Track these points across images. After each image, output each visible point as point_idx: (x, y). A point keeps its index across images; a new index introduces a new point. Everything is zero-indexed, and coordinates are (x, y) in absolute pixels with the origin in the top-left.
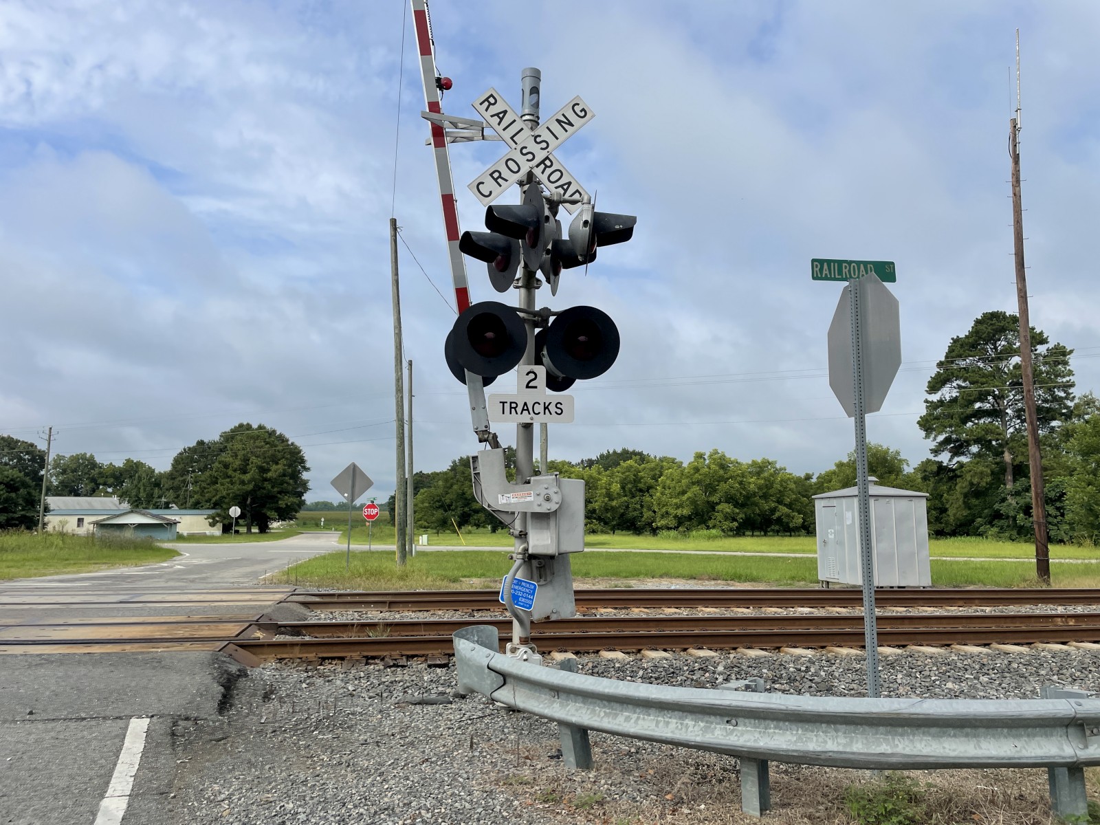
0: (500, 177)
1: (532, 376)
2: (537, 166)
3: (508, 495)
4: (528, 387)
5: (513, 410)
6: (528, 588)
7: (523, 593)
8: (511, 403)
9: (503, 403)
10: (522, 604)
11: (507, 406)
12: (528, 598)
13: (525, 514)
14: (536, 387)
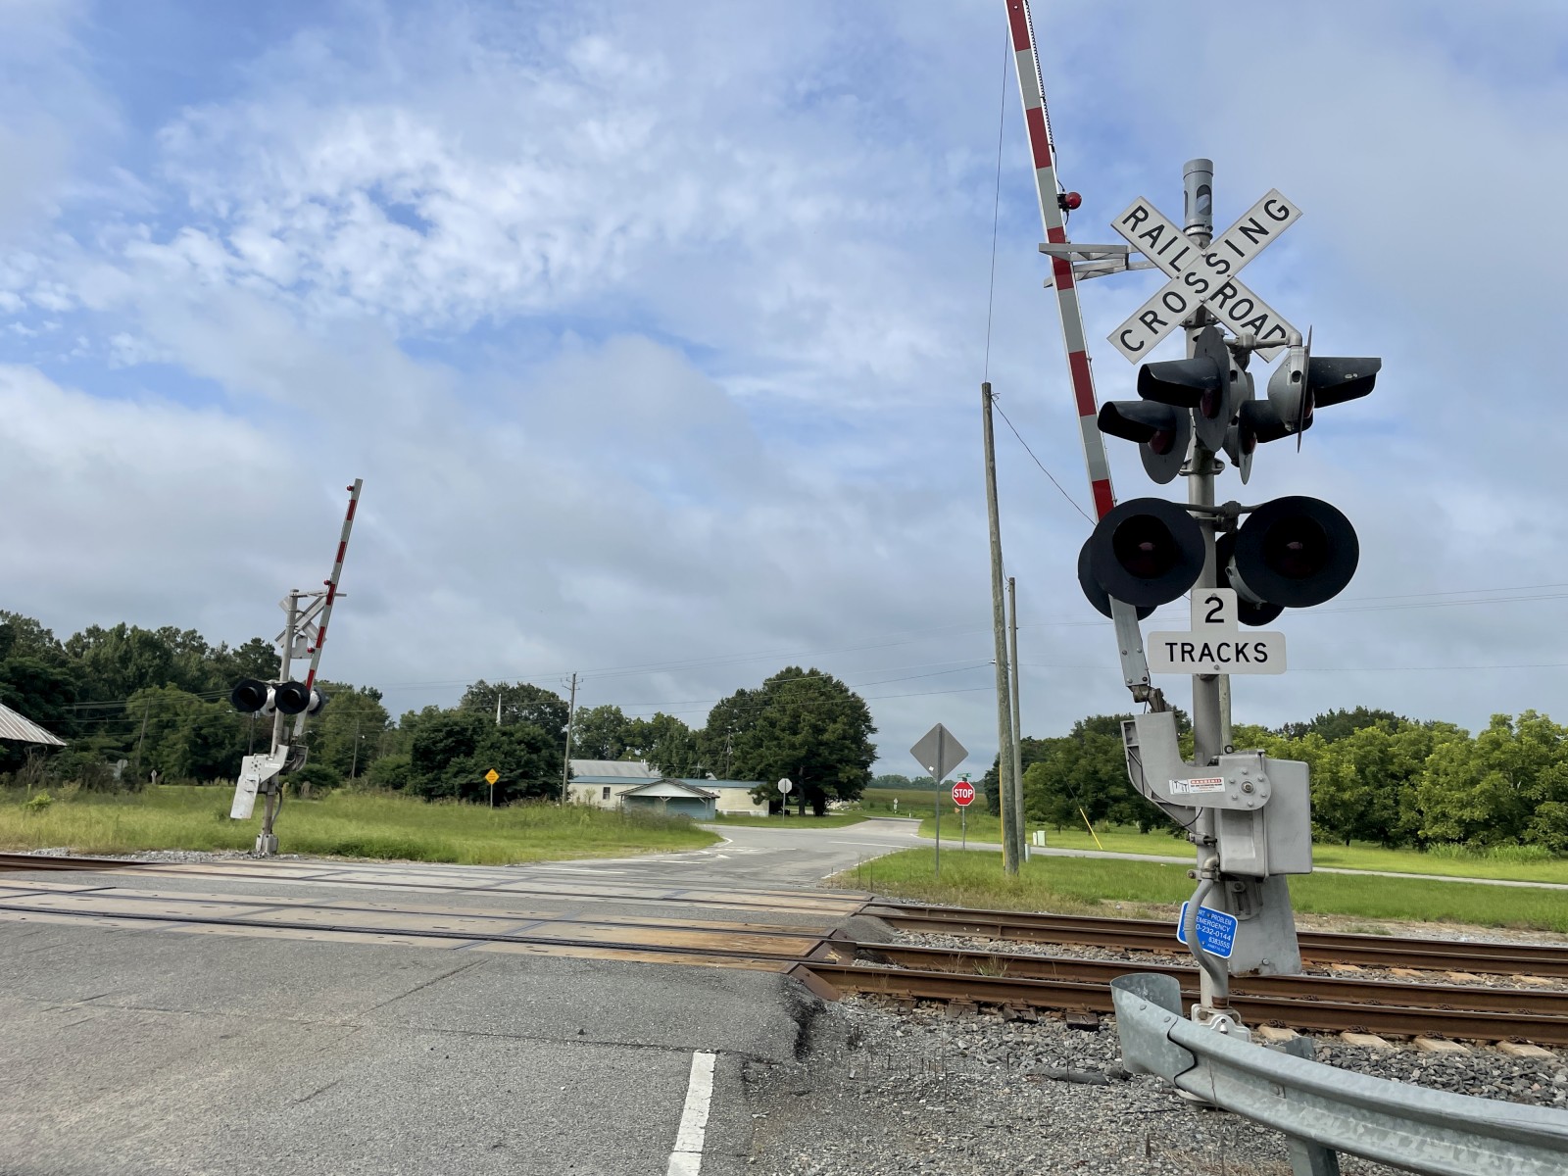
0: (1155, 319)
1: (1215, 604)
2: (1212, 298)
3: (1185, 782)
4: (1208, 620)
5: (1187, 655)
6: (1222, 924)
7: (1215, 930)
8: (1183, 645)
9: (1171, 645)
10: (1213, 947)
11: (1177, 650)
12: (1223, 939)
13: (1212, 811)
14: (1222, 621)
